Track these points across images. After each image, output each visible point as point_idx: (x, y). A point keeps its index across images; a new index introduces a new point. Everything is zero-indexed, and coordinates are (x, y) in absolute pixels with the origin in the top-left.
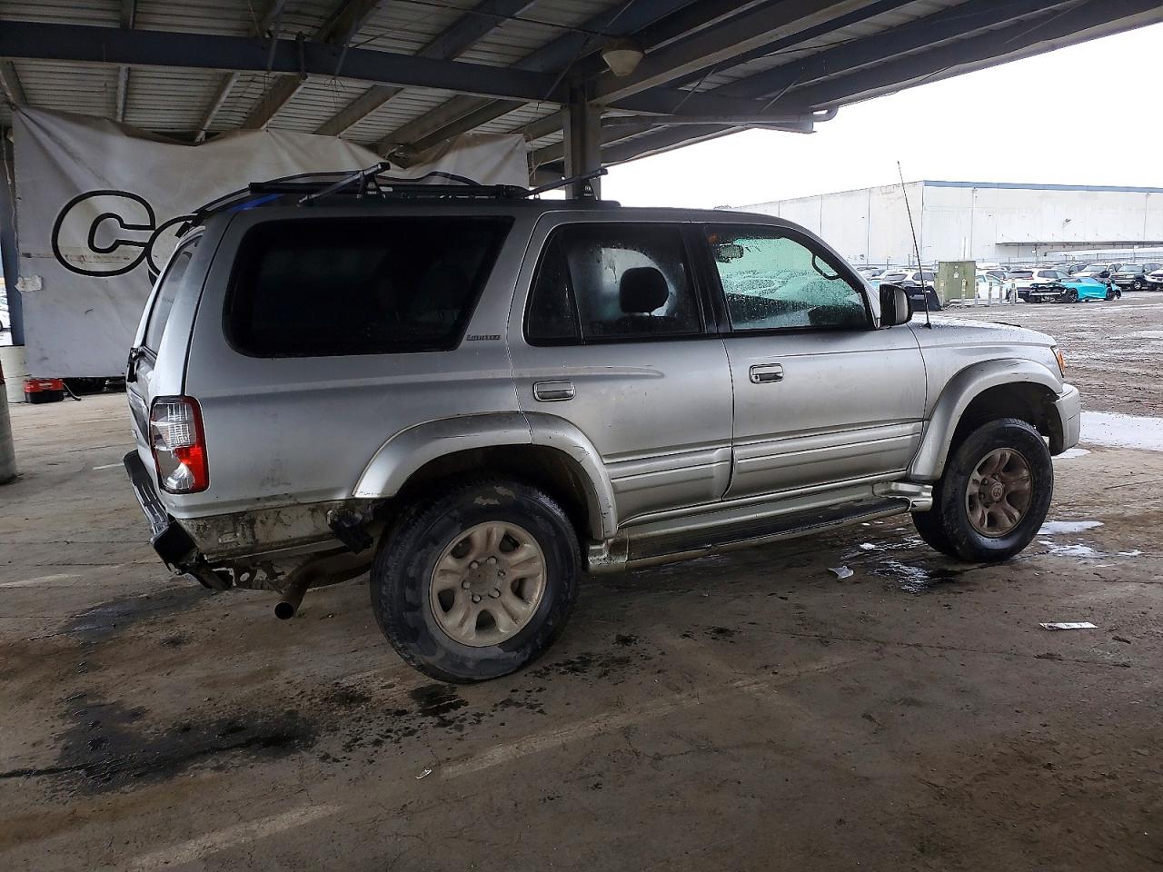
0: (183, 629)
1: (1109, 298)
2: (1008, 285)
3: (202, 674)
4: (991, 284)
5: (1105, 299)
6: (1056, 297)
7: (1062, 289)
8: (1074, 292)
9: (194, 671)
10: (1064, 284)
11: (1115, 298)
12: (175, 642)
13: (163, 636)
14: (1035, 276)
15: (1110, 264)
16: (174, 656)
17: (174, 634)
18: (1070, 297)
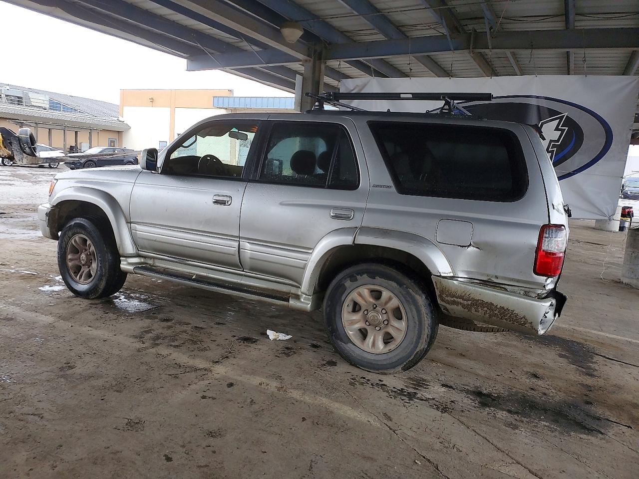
0: (528, 381)
3: (528, 356)
9: (533, 359)
12: (535, 376)
13: (540, 383)
16: (538, 370)
17: (534, 380)
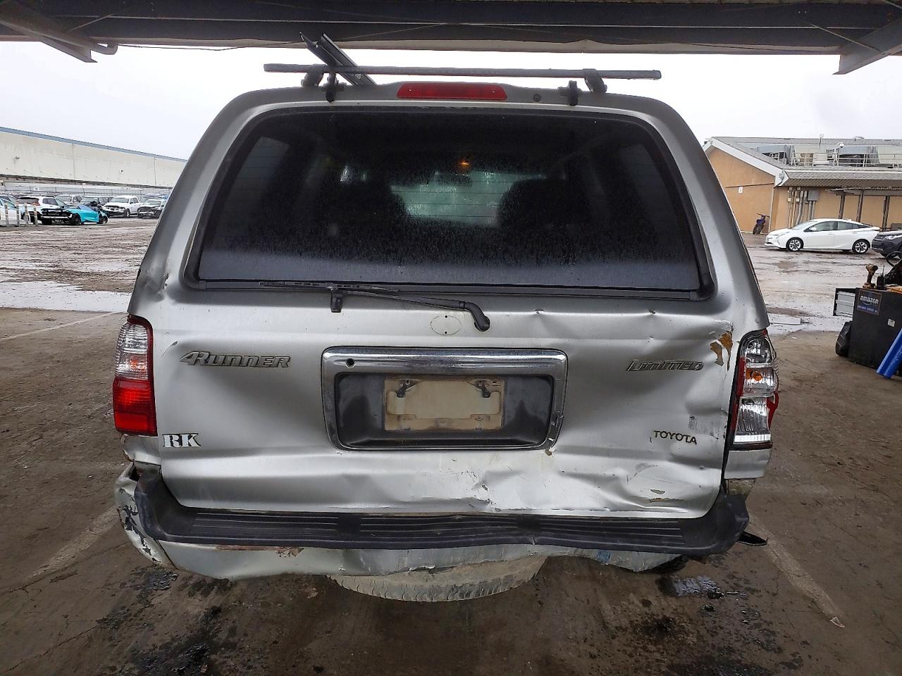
1: (100, 223)
2: (22, 209)
4: (6, 207)
5: (98, 223)
6: (65, 220)
7: (69, 214)
8: (77, 216)
10: (70, 210)
11: (104, 222)
14: (40, 202)
15: (73, 196)
18: (75, 221)
